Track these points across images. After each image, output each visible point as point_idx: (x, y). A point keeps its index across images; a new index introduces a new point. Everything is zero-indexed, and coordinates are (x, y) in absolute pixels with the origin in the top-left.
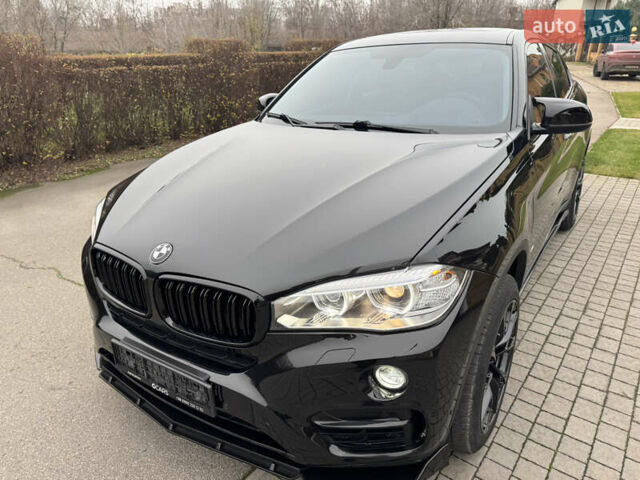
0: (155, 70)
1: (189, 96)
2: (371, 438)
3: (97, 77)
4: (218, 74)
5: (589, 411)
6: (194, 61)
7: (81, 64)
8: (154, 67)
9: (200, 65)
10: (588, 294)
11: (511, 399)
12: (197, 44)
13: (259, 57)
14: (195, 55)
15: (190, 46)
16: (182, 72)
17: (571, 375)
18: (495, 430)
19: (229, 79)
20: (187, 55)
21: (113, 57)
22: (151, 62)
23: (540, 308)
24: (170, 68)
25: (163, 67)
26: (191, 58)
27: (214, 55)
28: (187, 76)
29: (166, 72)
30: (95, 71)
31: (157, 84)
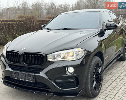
1: (18, 31)
4: (27, 25)
6: (20, 21)
8: (9, 22)
9: (22, 22)
12: (21, 17)
13: (39, 20)
14: (20, 19)
15: (19, 17)
16: (17, 24)
19: (30, 26)
20: (18, 19)
24: (13, 23)
25: (11, 23)
26: (19, 20)
27: (26, 20)
28: (18, 25)
29: (12, 24)
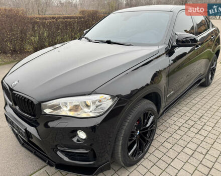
0: (66, 21)
2: (78, 156)
3: (45, 23)
5: (184, 157)
6: (80, 18)
7: (40, 18)
9: (83, 19)
10: (204, 112)
11: (154, 149)
12: (83, 12)
14: (81, 16)
15: (80, 12)
16: (76, 22)
17: (183, 143)
18: (143, 160)
19: (93, 24)
20: (78, 15)
21: (51, 16)
22: (64, 18)
23: (182, 116)
24: (71, 20)
25: (69, 20)
29: (70, 22)
30: (44, 21)
31: (66, 26)
